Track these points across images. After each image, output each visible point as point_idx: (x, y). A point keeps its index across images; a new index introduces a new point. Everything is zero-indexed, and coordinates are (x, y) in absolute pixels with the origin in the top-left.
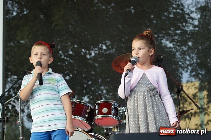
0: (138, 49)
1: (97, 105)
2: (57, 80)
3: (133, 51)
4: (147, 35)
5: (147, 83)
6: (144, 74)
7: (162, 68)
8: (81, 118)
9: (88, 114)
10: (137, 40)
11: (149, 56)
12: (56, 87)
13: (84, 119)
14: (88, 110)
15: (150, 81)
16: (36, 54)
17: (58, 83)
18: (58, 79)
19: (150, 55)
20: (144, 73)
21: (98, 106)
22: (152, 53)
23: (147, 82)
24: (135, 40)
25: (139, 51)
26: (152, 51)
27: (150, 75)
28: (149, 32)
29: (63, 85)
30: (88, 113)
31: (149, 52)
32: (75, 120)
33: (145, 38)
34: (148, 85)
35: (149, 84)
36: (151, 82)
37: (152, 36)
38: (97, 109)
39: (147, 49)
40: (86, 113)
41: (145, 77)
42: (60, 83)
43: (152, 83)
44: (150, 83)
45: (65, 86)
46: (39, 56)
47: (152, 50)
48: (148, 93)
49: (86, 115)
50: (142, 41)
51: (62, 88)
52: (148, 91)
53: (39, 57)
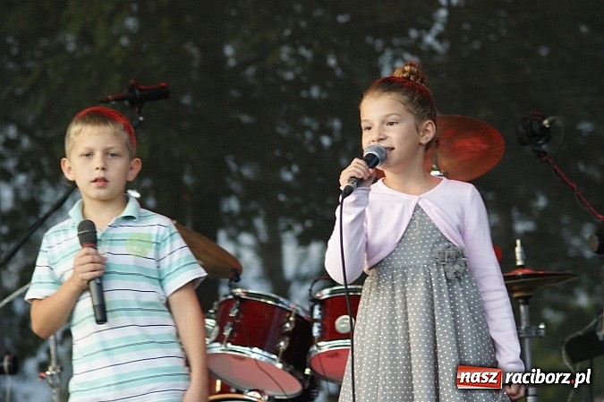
0: (383, 122)
1: (317, 307)
2: (154, 240)
3: (365, 133)
4: (408, 78)
5: (431, 237)
6: (417, 207)
7: (471, 186)
8: (266, 353)
9: (287, 339)
10: (376, 93)
11: (421, 144)
12: (152, 265)
13: (274, 356)
14: (288, 325)
15: (442, 230)
16: (87, 155)
17: (157, 250)
18: (157, 235)
19: (424, 141)
20: (417, 204)
21: (320, 309)
22: (430, 136)
23: (433, 233)
24: (367, 97)
25: (385, 130)
26: (429, 128)
27: (437, 209)
28: (413, 68)
29: (176, 256)
30: (288, 334)
31: (418, 130)
32: (244, 362)
33: (402, 87)
34: (436, 243)
35: (440, 242)
36: (445, 234)
37: (422, 82)
38: (316, 321)
39: (410, 121)
40: (283, 335)
41: (422, 217)
42: (166, 250)
43: (448, 237)
44: (443, 238)
45: (180, 259)
46: (97, 161)
47: (427, 125)
48: (438, 271)
49: (282, 344)
50: (394, 95)
51: (170, 266)
52: (437, 263)
53: (100, 165)
